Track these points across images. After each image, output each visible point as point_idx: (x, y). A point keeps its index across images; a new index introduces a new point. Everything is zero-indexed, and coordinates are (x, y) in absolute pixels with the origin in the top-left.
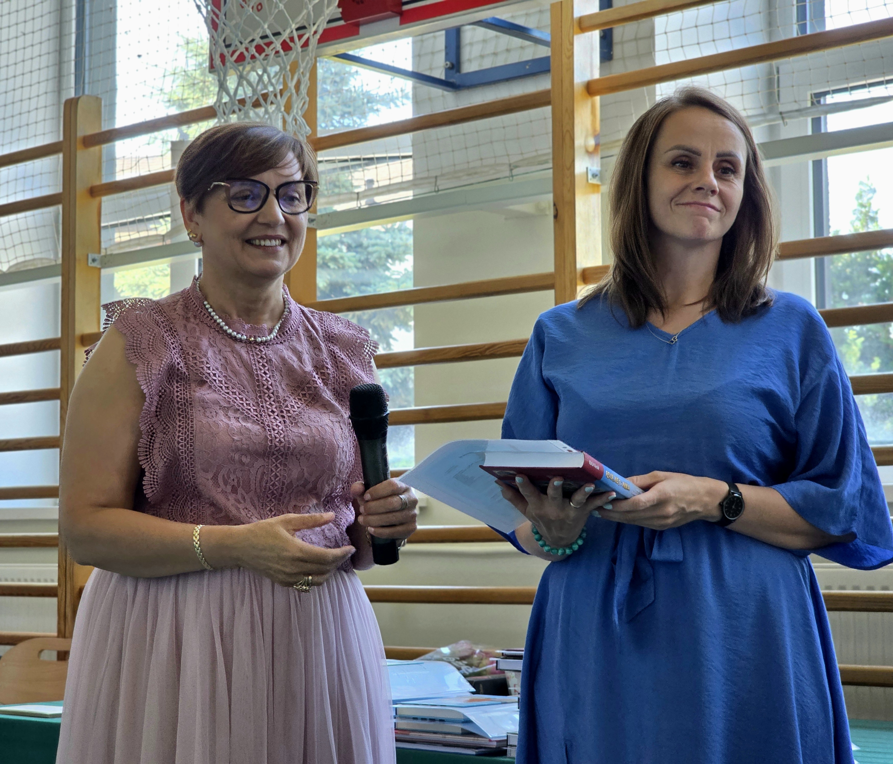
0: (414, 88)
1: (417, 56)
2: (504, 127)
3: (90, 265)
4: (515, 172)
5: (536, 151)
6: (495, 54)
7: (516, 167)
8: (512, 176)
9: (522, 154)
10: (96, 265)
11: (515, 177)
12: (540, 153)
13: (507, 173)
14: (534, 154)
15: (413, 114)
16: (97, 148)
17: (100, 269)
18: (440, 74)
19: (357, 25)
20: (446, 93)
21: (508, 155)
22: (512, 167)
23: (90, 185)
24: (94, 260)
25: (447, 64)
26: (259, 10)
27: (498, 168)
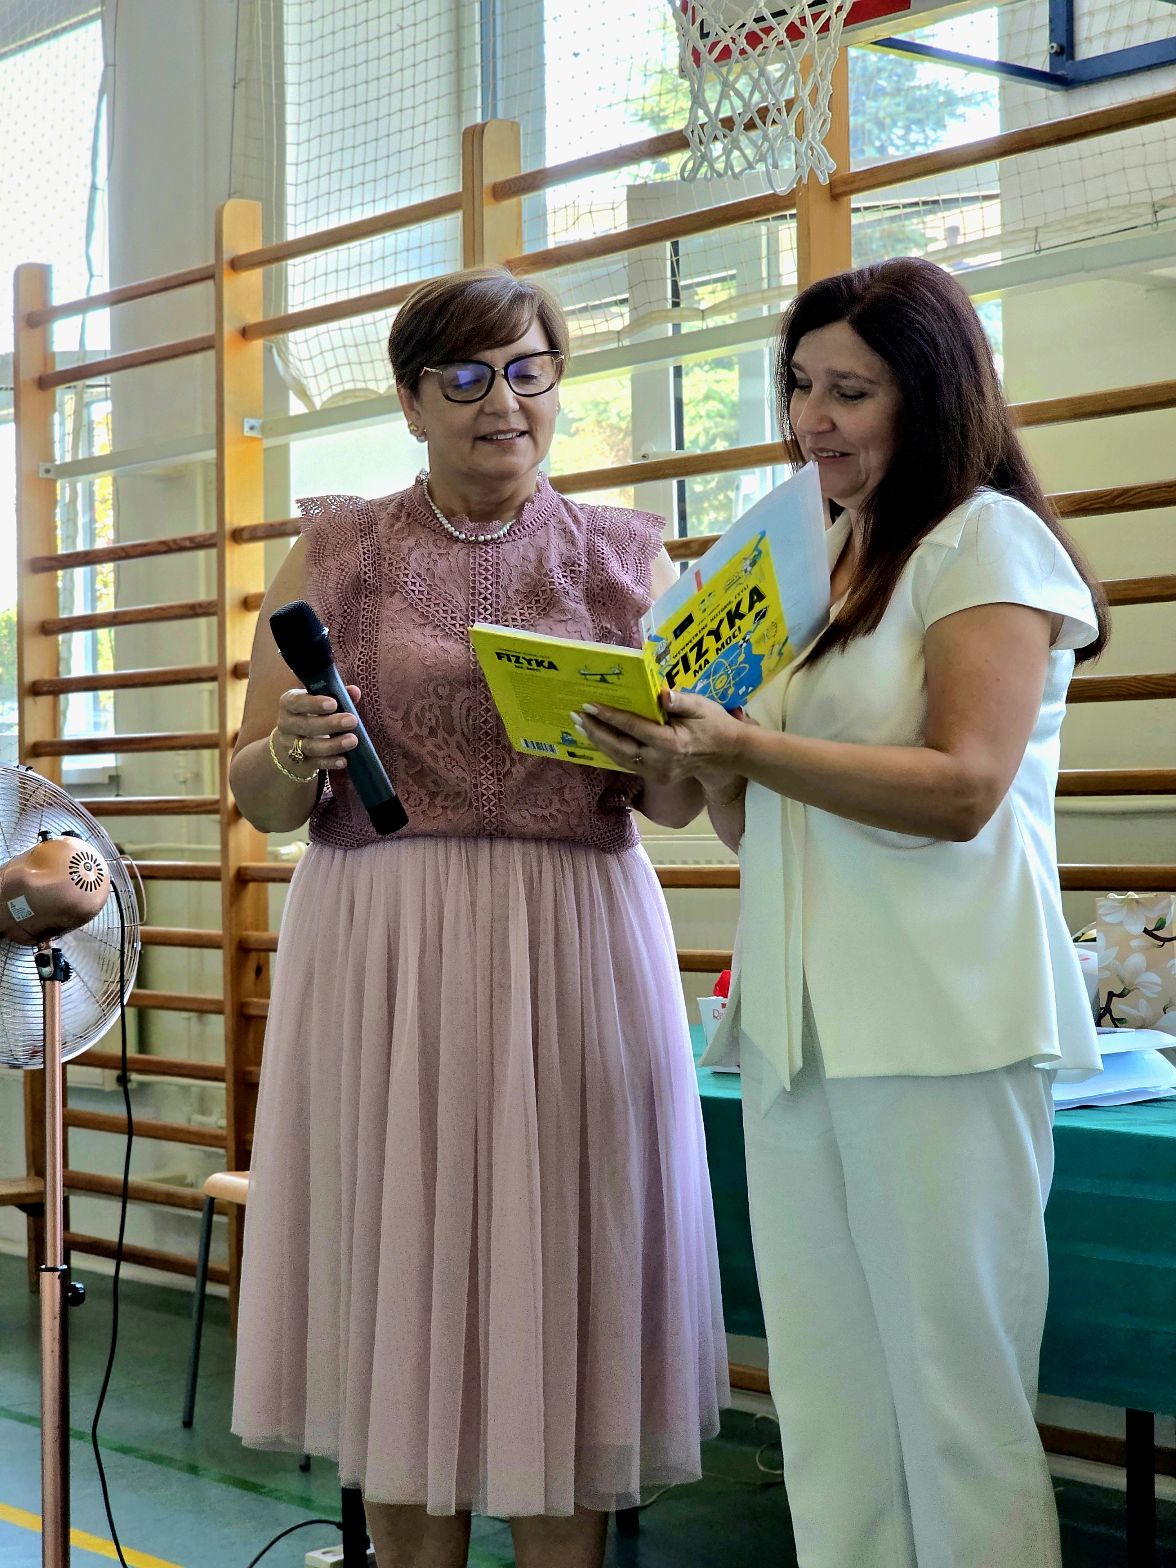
0: (1002, 87)
1: (1006, 36)
2: (1144, 145)
4: (1161, 215)
6: (1129, 27)
7: (1164, 207)
9: (1172, 186)
11: (1160, 224)
13: (1150, 218)
15: (1002, 131)
16: (513, 201)
18: (1042, 64)
20: (1051, 93)
21: (1150, 189)
22: (1157, 208)
23: (505, 259)
25: (1052, 47)
27: (1134, 211)
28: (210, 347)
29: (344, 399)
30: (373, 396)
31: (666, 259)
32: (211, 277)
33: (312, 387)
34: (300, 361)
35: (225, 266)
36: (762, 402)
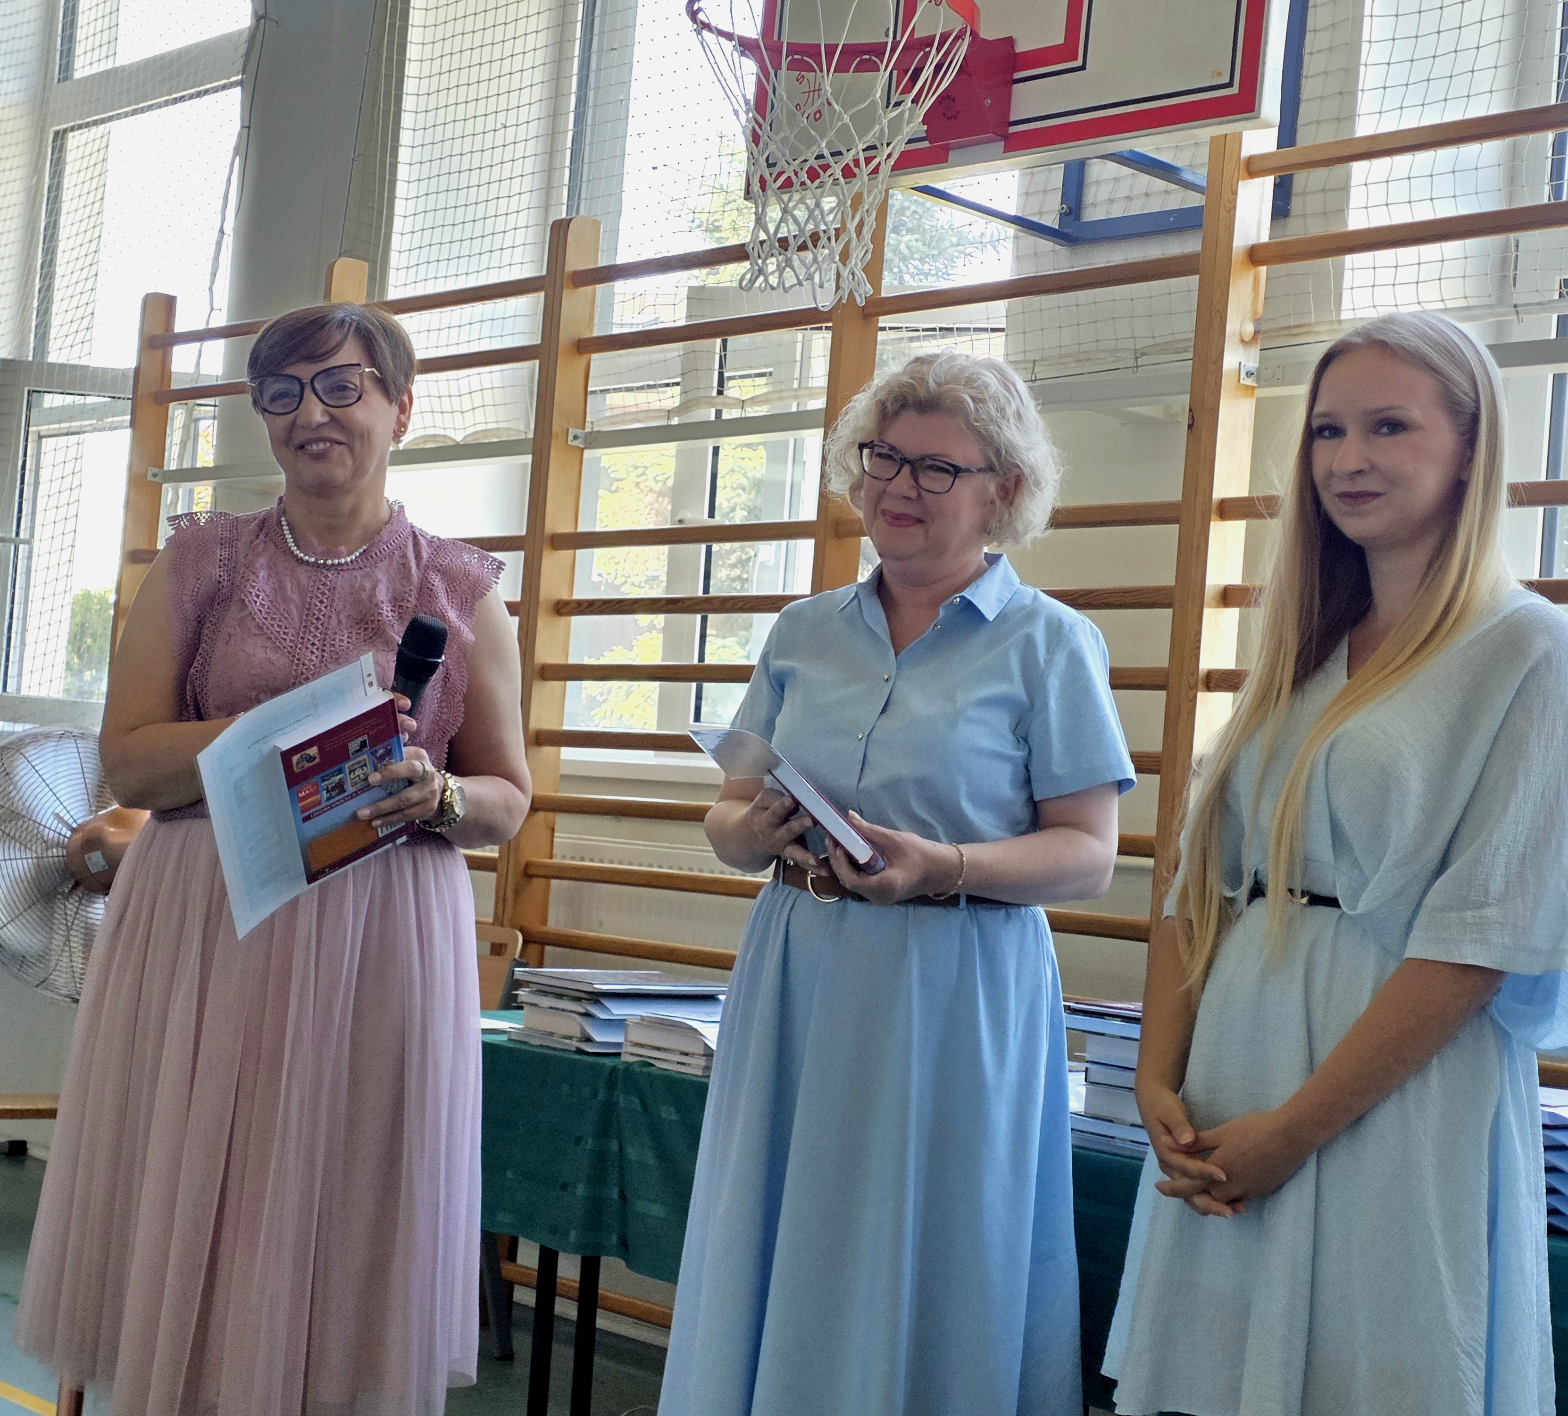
0: (1016, 237)
1: (1024, 194)
2: (1133, 300)
3: (569, 442)
4: (1140, 361)
5: (1173, 334)
6: (1129, 198)
7: (1145, 354)
8: (1137, 367)
10: (578, 443)
11: (1139, 368)
12: (1178, 337)
13: (1131, 363)
14: (1171, 338)
15: (1014, 274)
16: (589, 289)
17: (583, 449)
18: (1051, 221)
19: (947, 149)
20: (1058, 247)
22: (1138, 354)
23: (577, 337)
24: (576, 437)
25: (1063, 208)
26: (816, 120)
27: (1119, 355)
29: (425, 442)
30: (451, 443)
31: (715, 353)
36: (784, 483)
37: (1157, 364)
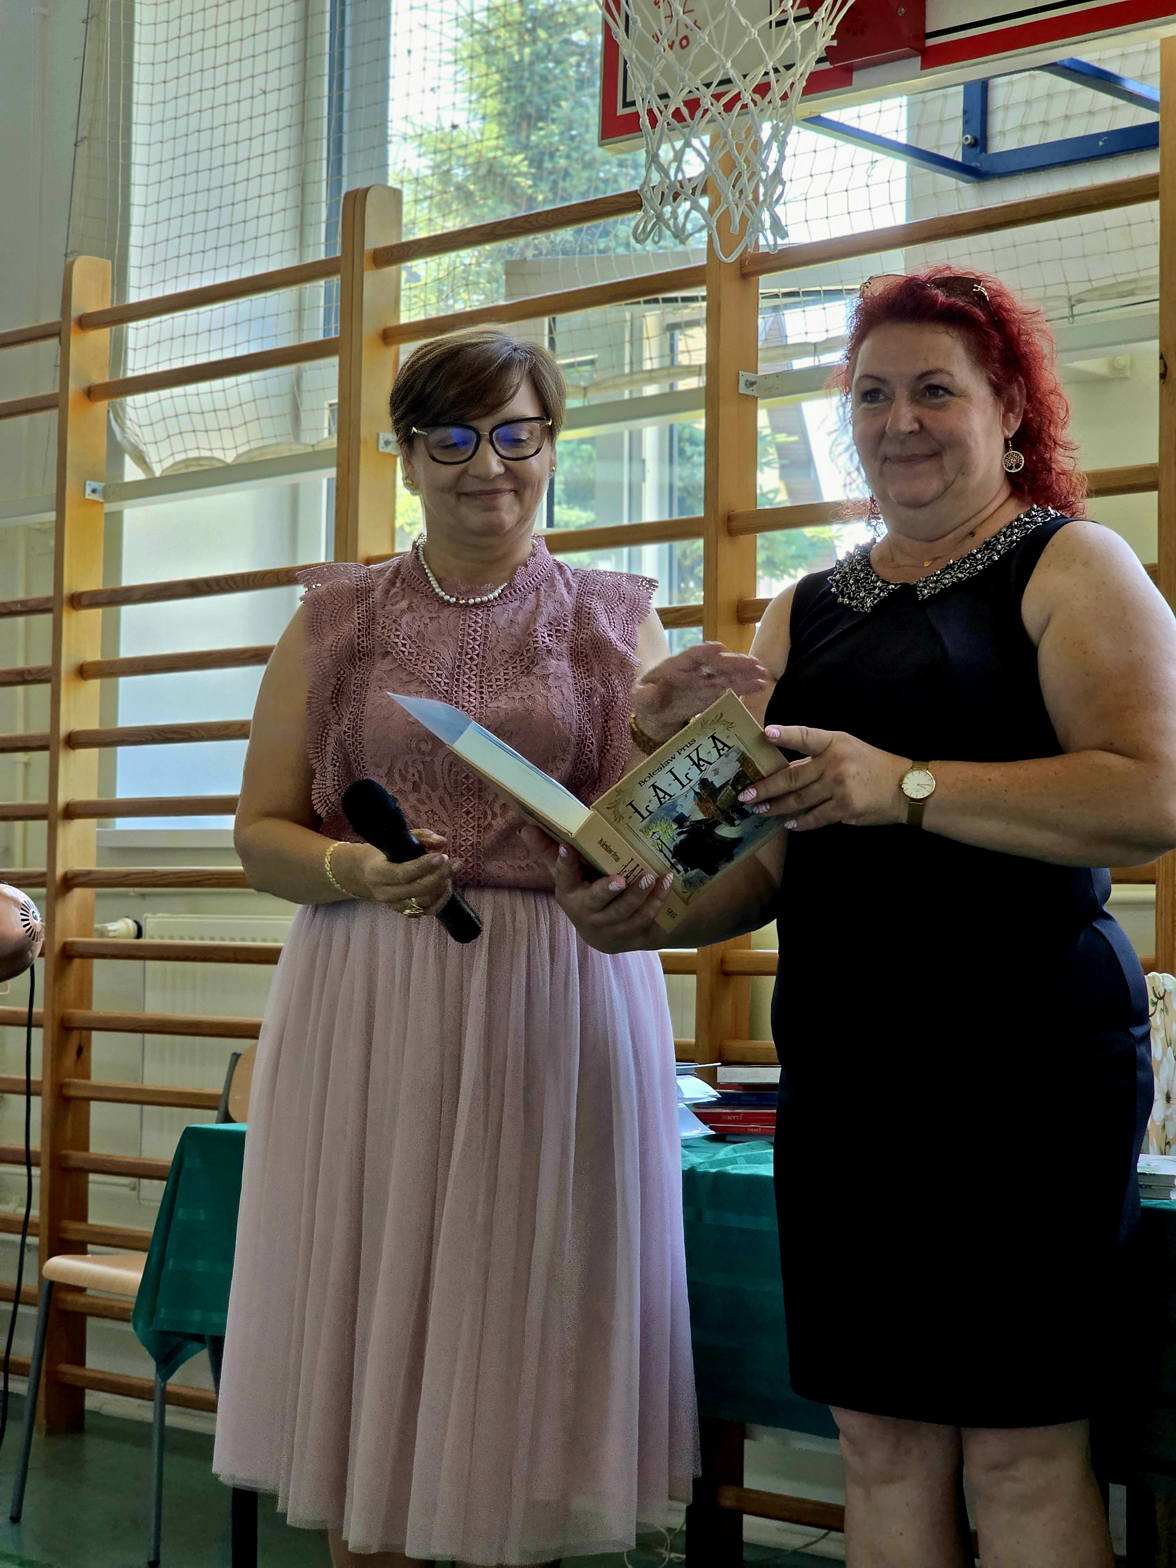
0: (910, 177)
1: (915, 125)
2: (1060, 239)
3: (381, 450)
4: (1077, 309)
5: (1115, 275)
6: (1045, 123)
7: (1081, 301)
8: (1073, 316)
9: (1090, 281)
10: (390, 450)
11: (1076, 318)
12: (1121, 279)
13: (1066, 312)
14: (1112, 281)
15: (908, 218)
16: (393, 269)
18: (955, 153)
19: (849, 71)
20: (962, 184)
21: (1067, 283)
22: (1073, 302)
23: (381, 327)
24: (387, 443)
25: (967, 139)
26: (683, 47)
27: (1050, 304)
28: (55, 406)
29: (187, 467)
30: (220, 465)
31: (543, 335)
32: (58, 334)
33: (152, 454)
34: (140, 426)
35: (72, 324)
36: (621, 485)
37: (1098, 311)
